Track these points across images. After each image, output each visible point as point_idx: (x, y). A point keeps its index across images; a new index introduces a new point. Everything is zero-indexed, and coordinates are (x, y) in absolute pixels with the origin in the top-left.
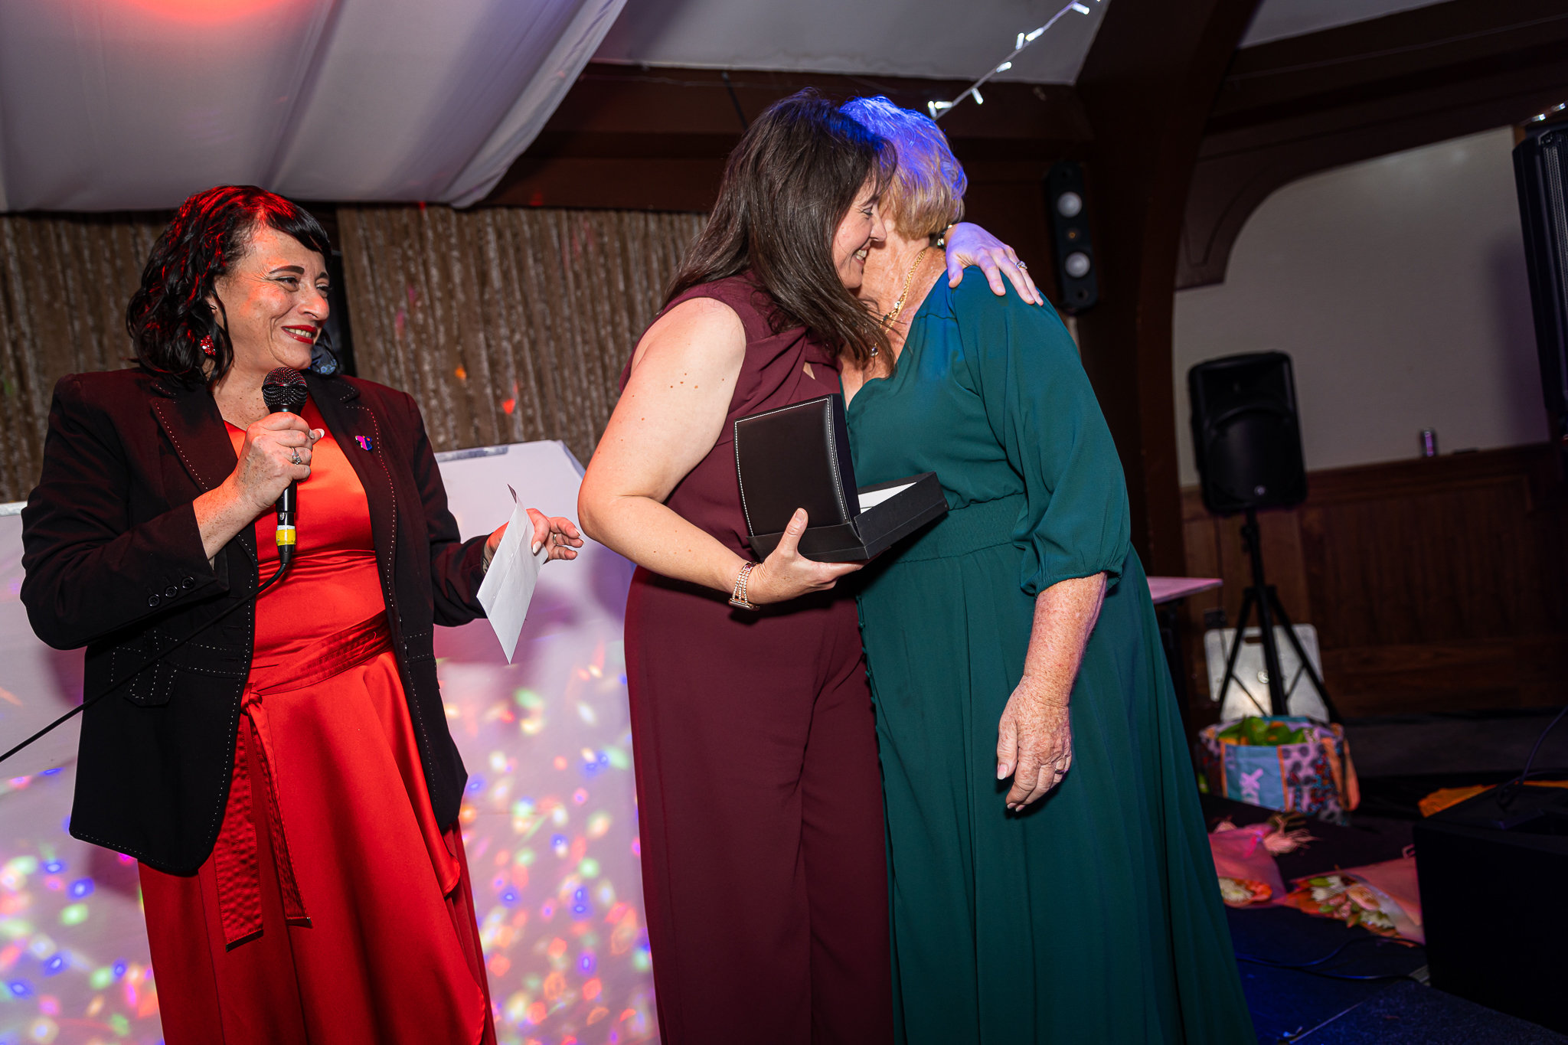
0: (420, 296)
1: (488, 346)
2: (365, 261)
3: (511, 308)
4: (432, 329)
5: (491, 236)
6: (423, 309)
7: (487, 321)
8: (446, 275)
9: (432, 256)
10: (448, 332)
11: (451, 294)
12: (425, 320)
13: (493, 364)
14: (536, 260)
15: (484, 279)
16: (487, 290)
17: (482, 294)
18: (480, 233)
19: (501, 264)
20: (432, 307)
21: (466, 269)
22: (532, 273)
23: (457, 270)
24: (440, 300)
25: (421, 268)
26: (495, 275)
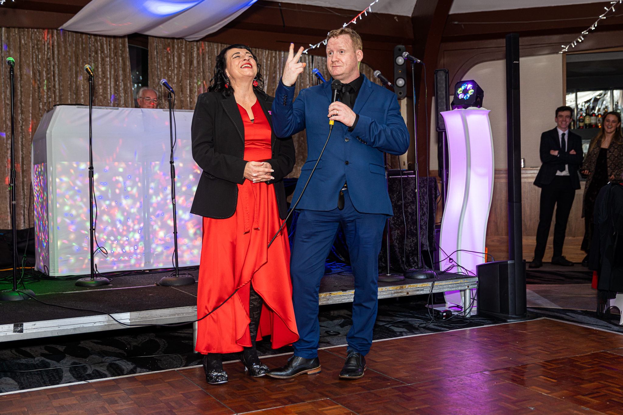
0: (171, 66)
1: (190, 85)
2: (155, 53)
3: (199, 73)
4: (173, 77)
5: (195, 49)
6: (171, 71)
7: (191, 76)
8: (180, 60)
9: (176, 53)
10: (178, 79)
11: (180, 67)
12: (171, 74)
13: (191, 91)
14: (209, 59)
15: (191, 63)
16: (192, 66)
17: (190, 67)
18: (192, 48)
19: (197, 59)
20: (174, 70)
21: (186, 59)
22: (207, 63)
23: (183, 59)
24: (176, 68)
25: (172, 57)
26: (195, 62)
